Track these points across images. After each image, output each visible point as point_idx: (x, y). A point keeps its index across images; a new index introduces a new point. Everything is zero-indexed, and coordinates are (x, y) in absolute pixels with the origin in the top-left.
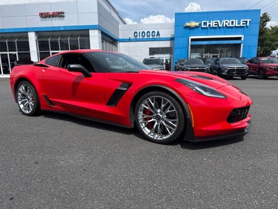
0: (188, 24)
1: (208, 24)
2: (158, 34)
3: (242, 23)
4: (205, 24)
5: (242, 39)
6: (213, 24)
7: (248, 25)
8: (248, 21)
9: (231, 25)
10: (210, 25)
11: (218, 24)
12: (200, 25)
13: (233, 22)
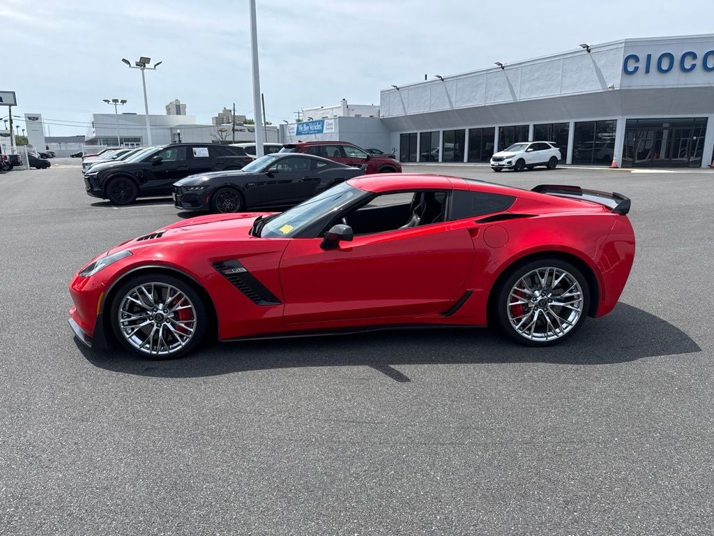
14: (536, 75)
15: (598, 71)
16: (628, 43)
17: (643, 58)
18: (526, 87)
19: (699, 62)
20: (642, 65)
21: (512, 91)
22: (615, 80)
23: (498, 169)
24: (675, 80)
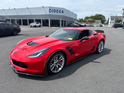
14: (35, 10)
15: (45, 11)
16: (50, 7)
17: (52, 10)
18: (33, 12)
19: (59, 11)
20: (52, 11)
21: (30, 13)
22: (48, 13)
23: (31, 27)
24: (56, 14)
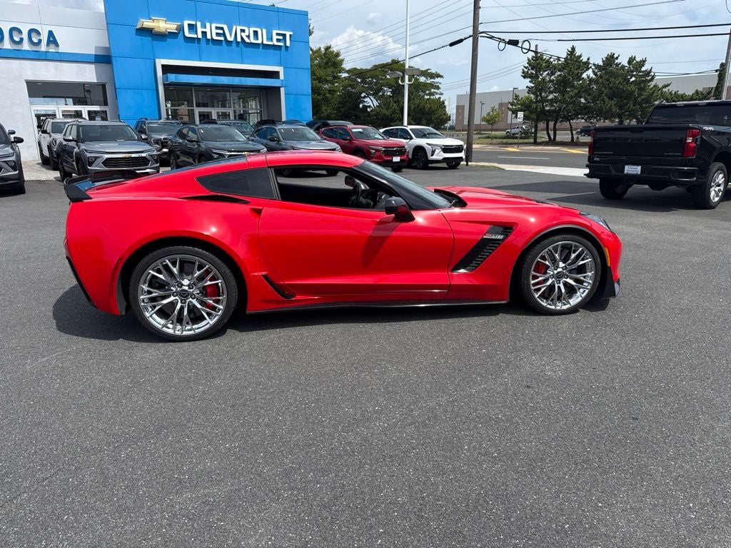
0: (147, 24)
1: (200, 30)
2: (52, 40)
3: (275, 37)
4: (192, 27)
5: (282, 76)
6: (211, 30)
7: (288, 44)
8: (288, 34)
9: (252, 40)
10: (204, 33)
11: (224, 34)
12: (181, 29)
13: (256, 33)
